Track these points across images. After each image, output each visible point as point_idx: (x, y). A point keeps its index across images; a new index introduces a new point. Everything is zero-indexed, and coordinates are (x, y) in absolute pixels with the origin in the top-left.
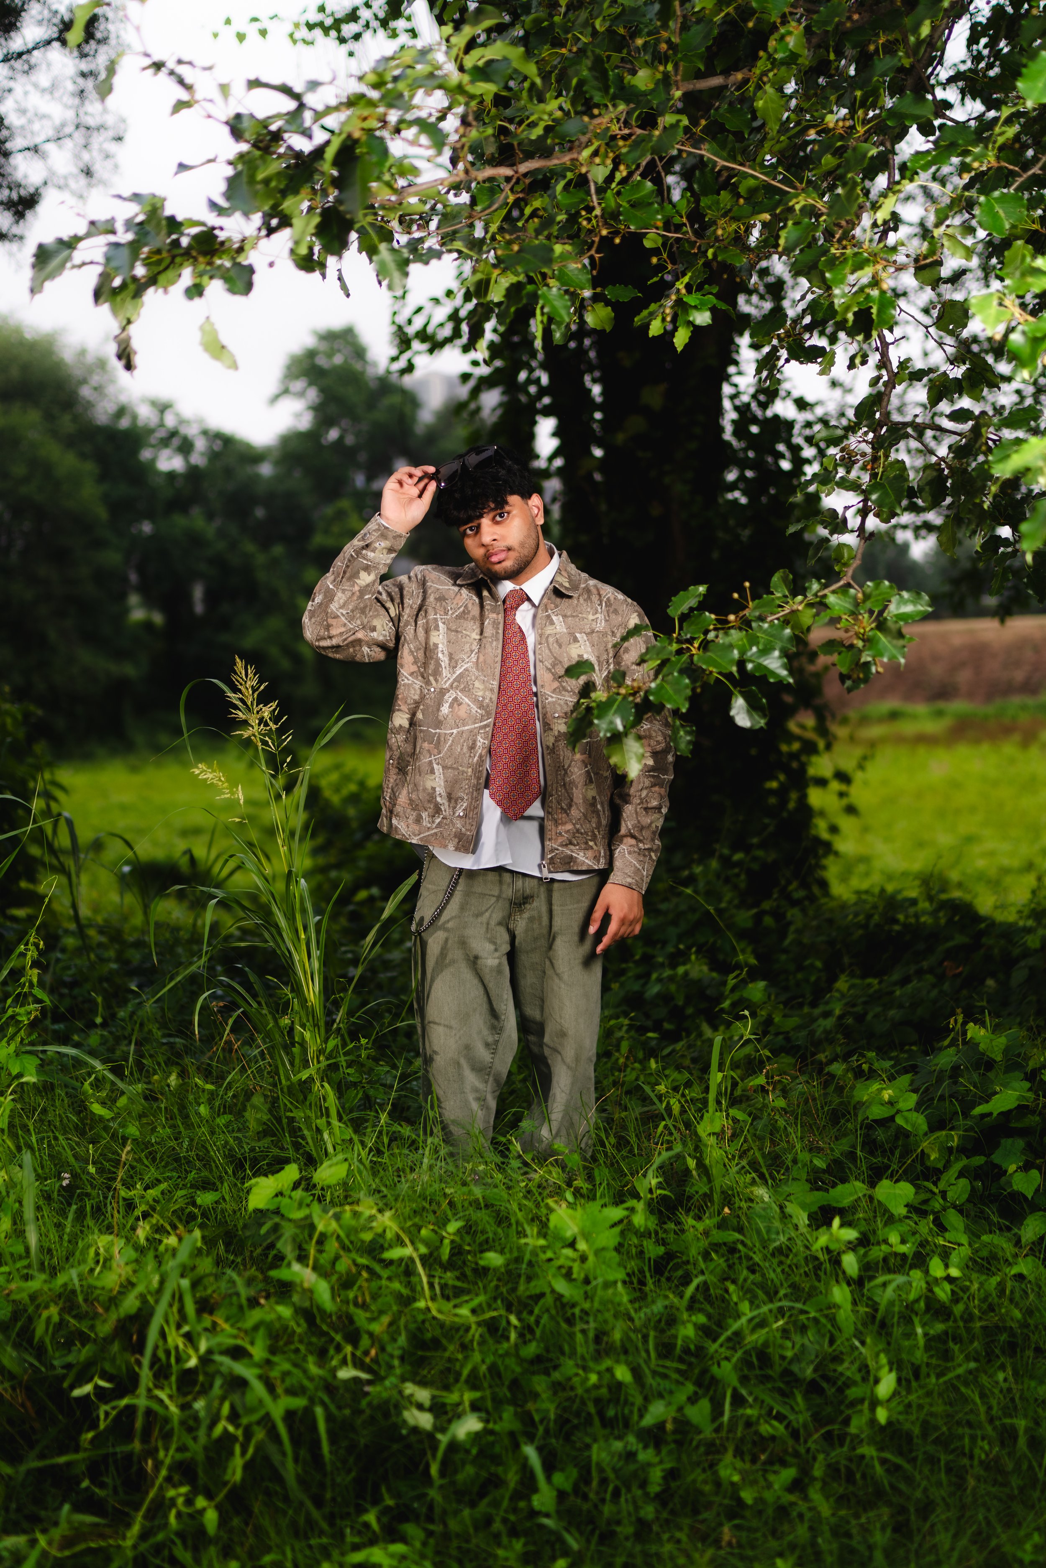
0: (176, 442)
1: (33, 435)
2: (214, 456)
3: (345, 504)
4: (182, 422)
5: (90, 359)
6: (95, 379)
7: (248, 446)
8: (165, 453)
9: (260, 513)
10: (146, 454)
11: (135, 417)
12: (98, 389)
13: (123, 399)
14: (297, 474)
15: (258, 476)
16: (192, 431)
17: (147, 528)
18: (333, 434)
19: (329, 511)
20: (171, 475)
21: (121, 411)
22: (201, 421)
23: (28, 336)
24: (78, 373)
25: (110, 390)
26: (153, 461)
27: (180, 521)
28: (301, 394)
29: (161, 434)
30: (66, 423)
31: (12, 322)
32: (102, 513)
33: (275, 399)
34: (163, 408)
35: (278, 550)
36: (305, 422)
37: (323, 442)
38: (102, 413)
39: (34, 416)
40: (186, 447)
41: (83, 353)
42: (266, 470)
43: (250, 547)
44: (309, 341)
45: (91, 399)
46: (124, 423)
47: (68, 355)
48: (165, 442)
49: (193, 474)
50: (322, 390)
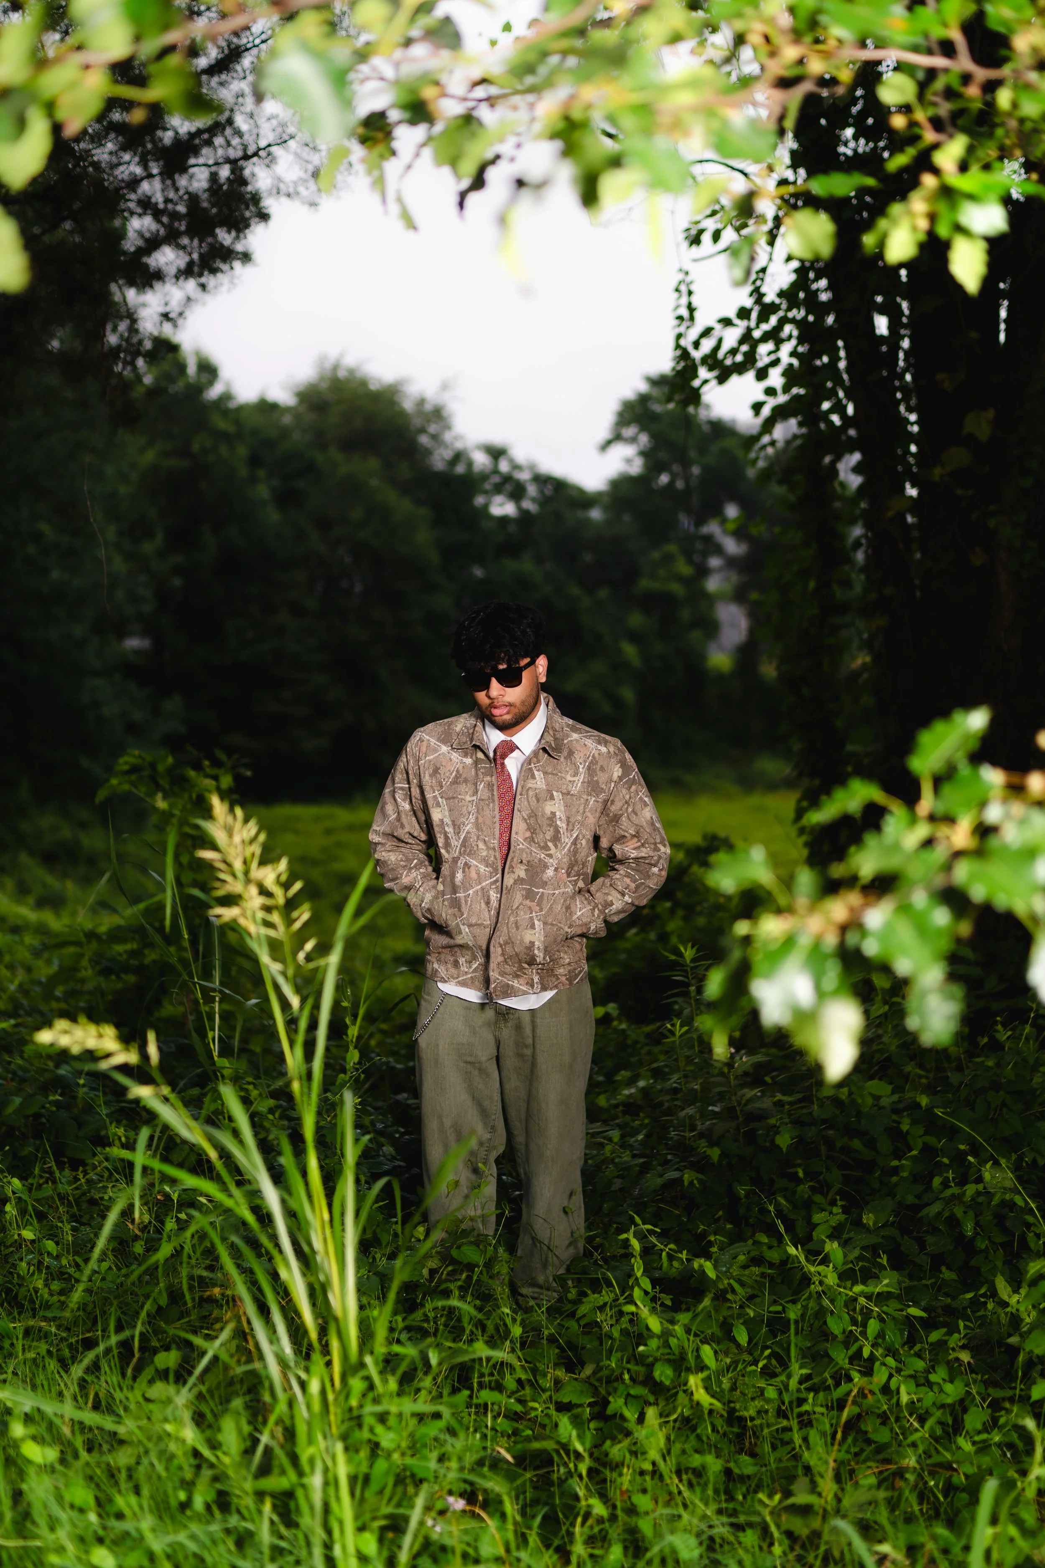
0: (508, 487)
1: (374, 482)
2: (544, 501)
3: (672, 548)
4: (516, 467)
5: (428, 407)
6: (433, 428)
7: (580, 491)
8: (498, 499)
9: (588, 557)
10: (479, 500)
11: (470, 464)
12: (435, 437)
13: (459, 445)
14: (627, 518)
15: (588, 520)
16: (524, 476)
17: (478, 572)
18: (664, 479)
19: (656, 555)
20: (504, 520)
21: (458, 456)
22: (532, 467)
23: (373, 387)
24: (417, 422)
25: (447, 436)
26: (486, 506)
27: (510, 565)
28: (633, 440)
29: (496, 479)
30: (404, 471)
31: (358, 375)
32: (434, 557)
33: (606, 446)
34: (496, 453)
35: (603, 593)
36: (636, 468)
37: (654, 486)
38: (439, 460)
39: (373, 463)
40: (517, 492)
41: (422, 402)
42: (596, 514)
43: (575, 591)
44: (643, 387)
45: (429, 446)
46: (460, 469)
47: (408, 405)
48: (498, 489)
49: (525, 517)
50: (653, 436)
